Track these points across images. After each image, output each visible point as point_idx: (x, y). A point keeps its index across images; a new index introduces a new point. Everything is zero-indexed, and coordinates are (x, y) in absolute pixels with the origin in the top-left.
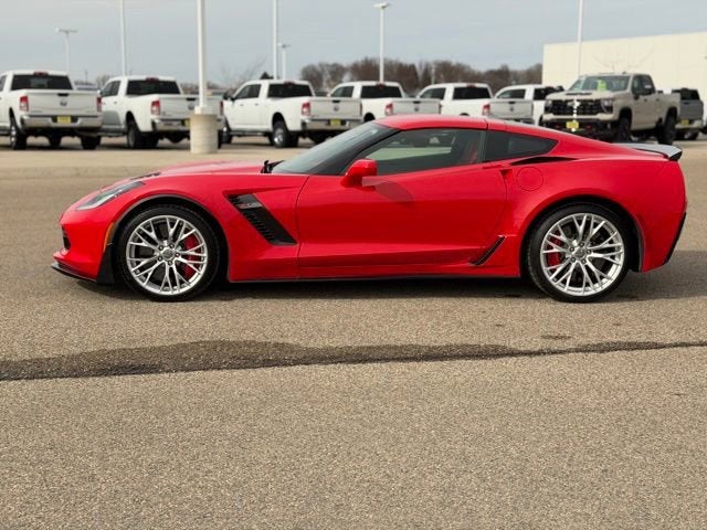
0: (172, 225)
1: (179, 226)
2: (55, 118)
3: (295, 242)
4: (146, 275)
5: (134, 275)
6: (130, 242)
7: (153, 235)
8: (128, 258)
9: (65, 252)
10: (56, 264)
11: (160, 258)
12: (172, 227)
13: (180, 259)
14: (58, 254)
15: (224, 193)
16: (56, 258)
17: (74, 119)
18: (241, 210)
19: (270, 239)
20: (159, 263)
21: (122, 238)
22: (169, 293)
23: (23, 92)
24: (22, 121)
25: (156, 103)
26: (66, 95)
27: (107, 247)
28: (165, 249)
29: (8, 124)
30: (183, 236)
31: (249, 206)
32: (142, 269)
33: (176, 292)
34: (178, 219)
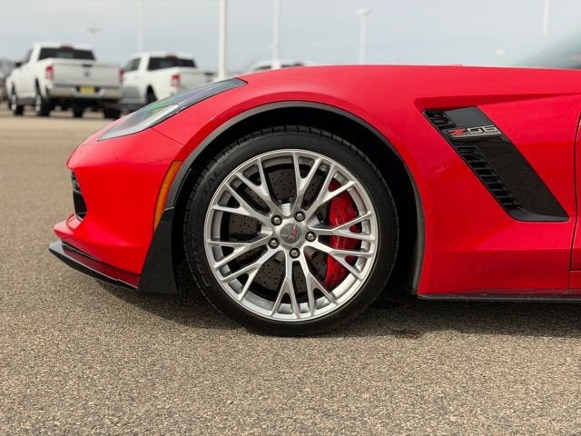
0: (305, 170)
1: (321, 175)
2: (78, 88)
3: (565, 215)
4: (243, 279)
5: (220, 278)
6: (213, 206)
7: (262, 191)
8: (207, 240)
9: (76, 222)
10: (57, 245)
11: (274, 241)
12: (304, 175)
13: (317, 245)
14: (62, 226)
15: (420, 103)
16: (59, 233)
17: (97, 89)
18: (455, 142)
19: (510, 205)
20: (270, 253)
21: (196, 196)
22: (292, 318)
23: (49, 62)
24: (47, 90)
25: (176, 77)
26: (89, 66)
27: (165, 216)
28: (285, 222)
29: (33, 94)
30: (327, 196)
31: (471, 134)
32: (235, 265)
33: (306, 317)
34: (319, 159)
